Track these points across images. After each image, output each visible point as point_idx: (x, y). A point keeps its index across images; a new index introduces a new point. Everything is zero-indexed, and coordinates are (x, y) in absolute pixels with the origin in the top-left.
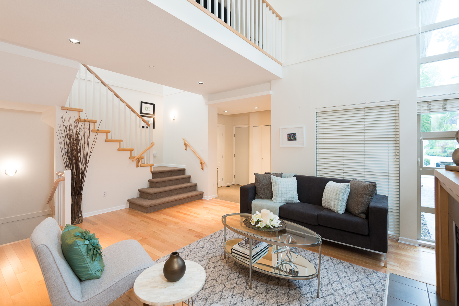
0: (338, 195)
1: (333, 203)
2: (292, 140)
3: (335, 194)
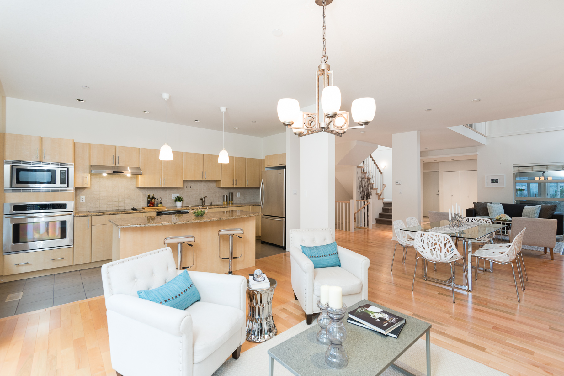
0: (534, 211)
1: (530, 215)
2: (495, 183)
3: (532, 211)
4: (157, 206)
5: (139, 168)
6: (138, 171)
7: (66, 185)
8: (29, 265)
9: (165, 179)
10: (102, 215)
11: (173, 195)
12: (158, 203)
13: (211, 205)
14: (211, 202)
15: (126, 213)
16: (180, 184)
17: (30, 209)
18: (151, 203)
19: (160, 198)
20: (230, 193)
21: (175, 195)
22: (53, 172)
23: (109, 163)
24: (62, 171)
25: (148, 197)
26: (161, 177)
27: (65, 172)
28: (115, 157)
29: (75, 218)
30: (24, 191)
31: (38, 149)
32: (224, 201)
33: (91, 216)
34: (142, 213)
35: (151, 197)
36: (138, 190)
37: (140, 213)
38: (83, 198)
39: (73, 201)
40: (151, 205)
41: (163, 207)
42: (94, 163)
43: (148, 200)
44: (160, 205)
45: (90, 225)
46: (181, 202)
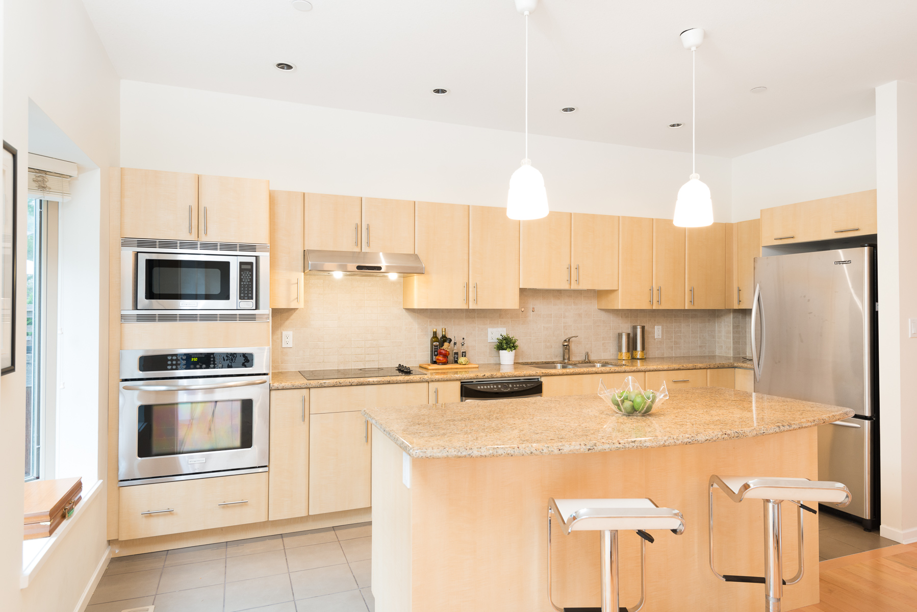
4: (456, 362)
5: (416, 257)
6: (411, 264)
7: (251, 304)
8: (172, 514)
9: (476, 287)
10: (334, 386)
11: (490, 330)
12: (456, 353)
13: (588, 362)
14: (587, 354)
15: (389, 383)
16: (511, 302)
17: (174, 367)
18: (441, 354)
19: (462, 341)
20: (635, 328)
21: (495, 333)
22: (224, 267)
23: (347, 244)
24: (243, 267)
25: (433, 337)
26: (466, 281)
27: (249, 267)
28: (359, 229)
29: (273, 393)
30: (164, 318)
31: (190, 208)
32: (620, 349)
33: (309, 388)
34: (426, 384)
35: (439, 336)
36: (408, 318)
37: (422, 382)
38: (288, 336)
39: (267, 347)
40: (441, 358)
41: (470, 366)
42: (312, 245)
43: (432, 345)
44: (462, 360)
45: (306, 416)
46: (514, 351)
